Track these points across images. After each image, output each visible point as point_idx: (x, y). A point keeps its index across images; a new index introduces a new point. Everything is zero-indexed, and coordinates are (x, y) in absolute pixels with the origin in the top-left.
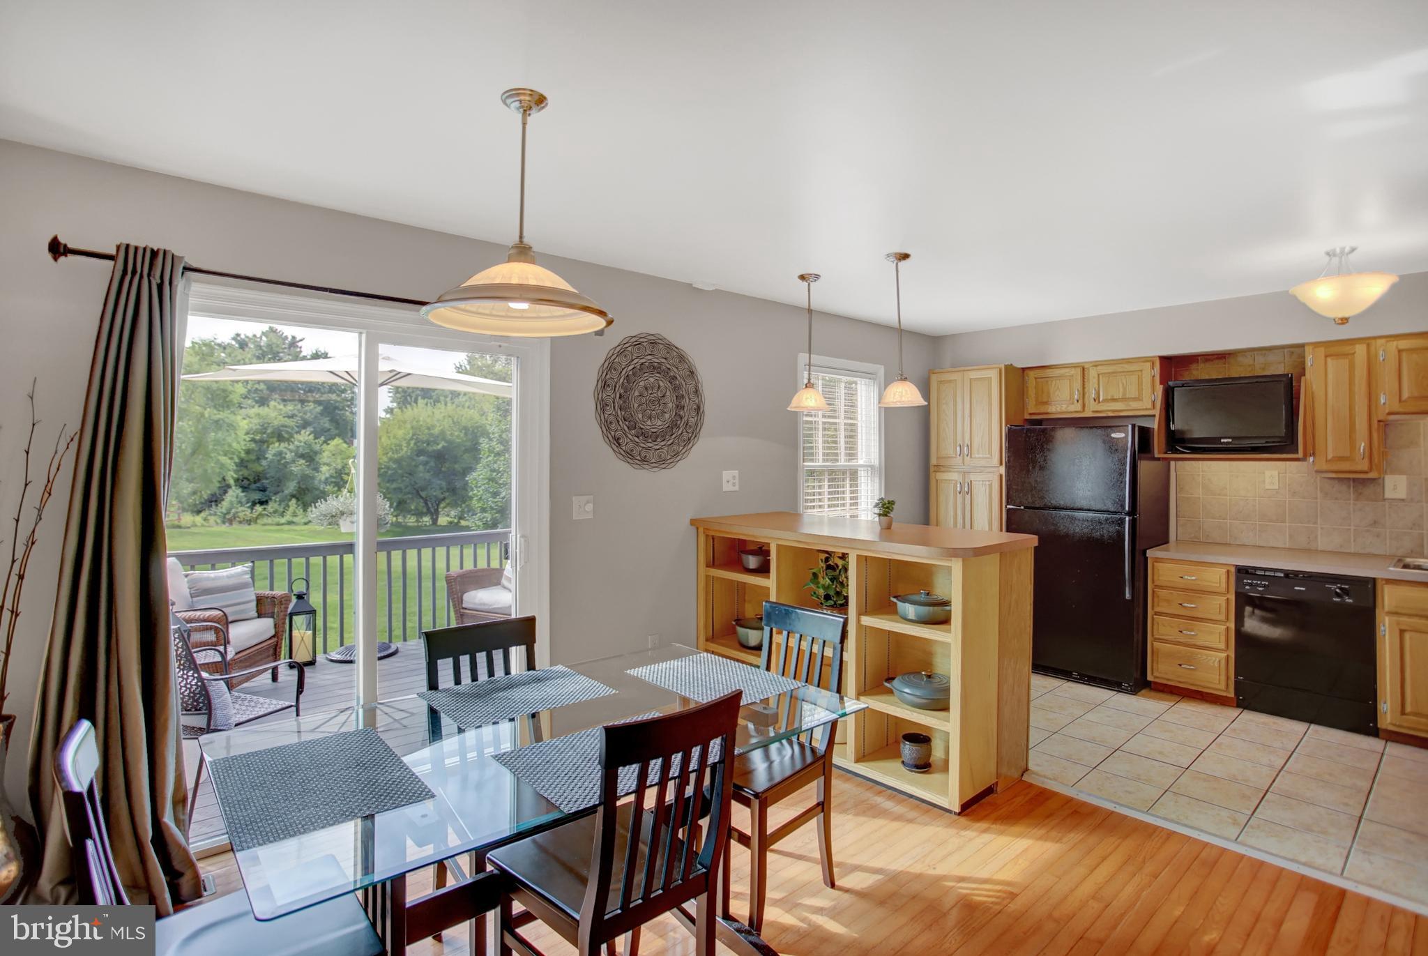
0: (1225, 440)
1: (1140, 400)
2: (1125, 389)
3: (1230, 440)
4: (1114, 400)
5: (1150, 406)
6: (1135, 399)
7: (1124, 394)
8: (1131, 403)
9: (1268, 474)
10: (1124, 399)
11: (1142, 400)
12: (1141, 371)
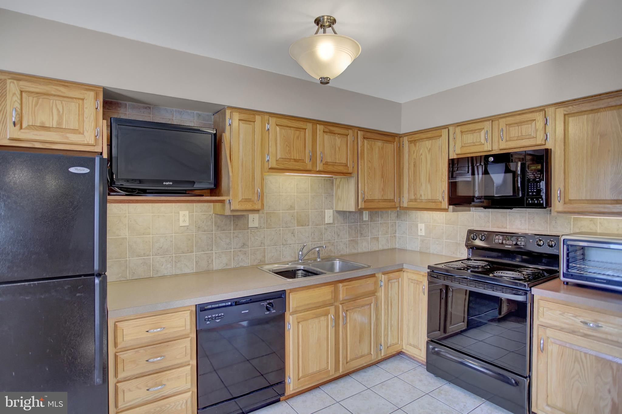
0: (167, 183)
1: (80, 133)
2: (60, 117)
3: (171, 183)
4: (43, 128)
5: (92, 141)
6: (74, 131)
7: (60, 123)
8: (68, 135)
9: (182, 213)
10: (59, 129)
11: (83, 134)
12: (83, 99)
